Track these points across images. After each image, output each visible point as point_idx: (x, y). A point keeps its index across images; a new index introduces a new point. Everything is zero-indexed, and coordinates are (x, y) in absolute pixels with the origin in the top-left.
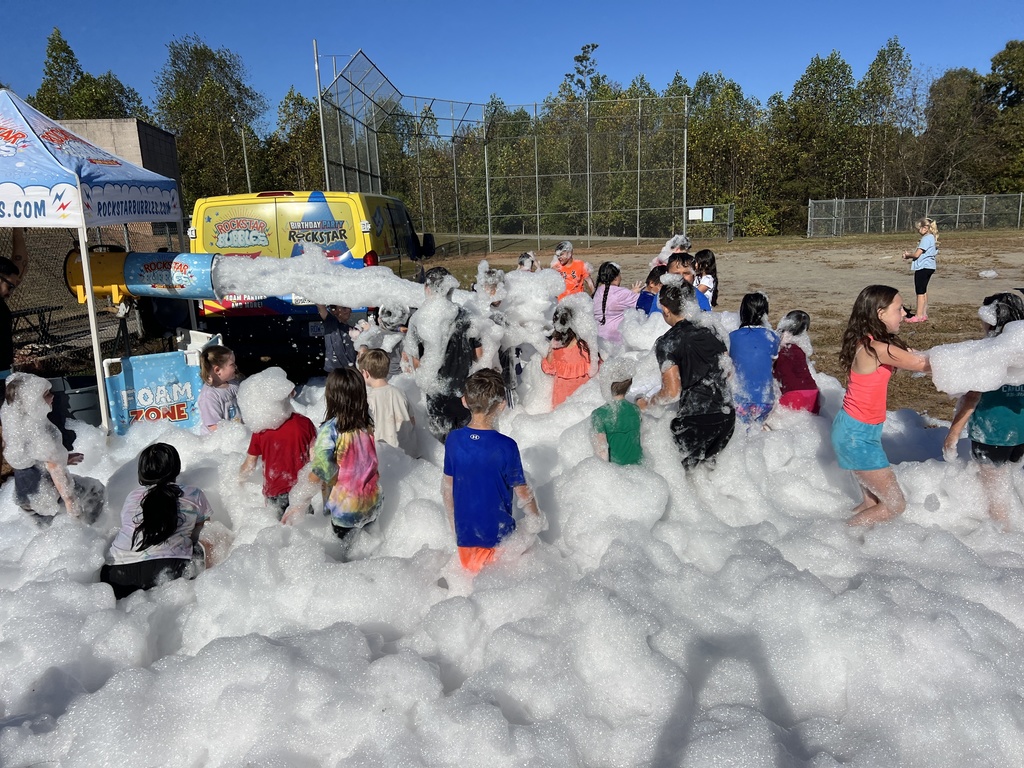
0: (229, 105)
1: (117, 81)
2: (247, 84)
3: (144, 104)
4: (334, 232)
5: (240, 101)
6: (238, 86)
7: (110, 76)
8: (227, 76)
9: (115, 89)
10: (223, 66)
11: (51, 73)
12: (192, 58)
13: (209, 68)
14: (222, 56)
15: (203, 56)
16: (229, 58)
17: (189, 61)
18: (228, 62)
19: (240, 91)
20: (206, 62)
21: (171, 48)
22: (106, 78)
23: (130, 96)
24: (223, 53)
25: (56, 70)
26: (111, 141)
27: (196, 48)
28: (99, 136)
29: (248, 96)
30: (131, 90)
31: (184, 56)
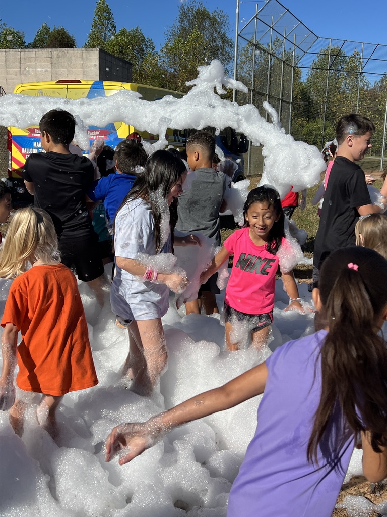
1: (141, 34)
2: (229, 36)
3: (156, 50)
5: (223, 49)
6: (223, 38)
7: (137, 30)
8: (216, 31)
10: (214, 22)
11: (95, 26)
12: (195, 17)
13: (204, 24)
14: (215, 16)
15: (202, 15)
16: (220, 17)
17: (192, 19)
18: (219, 20)
19: (223, 42)
20: (203, 20)
21: (181, 9)
22: (134, 31)
23: (148, 45)
24: (216, 13)
25: (99, 24)
26: (81, 65)
27: (198, 10)
28: (74, 60)
29: (229, 45)
30: (149, 40)
31: (189, 16)
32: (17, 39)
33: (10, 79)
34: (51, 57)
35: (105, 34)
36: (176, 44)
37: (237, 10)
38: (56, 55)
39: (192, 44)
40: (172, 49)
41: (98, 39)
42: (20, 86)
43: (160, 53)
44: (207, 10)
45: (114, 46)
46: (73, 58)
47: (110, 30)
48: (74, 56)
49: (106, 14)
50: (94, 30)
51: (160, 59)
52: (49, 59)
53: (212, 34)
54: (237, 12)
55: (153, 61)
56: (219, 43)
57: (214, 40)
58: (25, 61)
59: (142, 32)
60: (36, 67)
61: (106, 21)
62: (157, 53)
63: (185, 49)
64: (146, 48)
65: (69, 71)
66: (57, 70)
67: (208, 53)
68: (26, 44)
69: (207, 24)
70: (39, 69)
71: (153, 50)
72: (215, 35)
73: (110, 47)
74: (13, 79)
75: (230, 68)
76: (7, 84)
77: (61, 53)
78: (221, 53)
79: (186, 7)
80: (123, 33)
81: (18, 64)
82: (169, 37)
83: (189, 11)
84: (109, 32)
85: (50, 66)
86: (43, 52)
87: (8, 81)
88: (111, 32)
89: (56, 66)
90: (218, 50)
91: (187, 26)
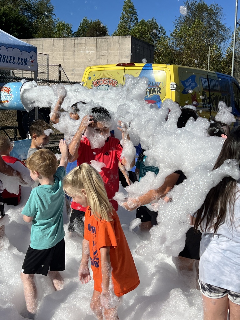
0: (211, 34)
1: (155, 23)
2: (223, 23)
3: (166, 35)
4: (154, 89)
5: (217, 32)
6: (218, 24)
7: (153, 20)
8: (212, 19)
9: (154, 27)
10: (211, 13)
11: (123, 19)
12: (196, 9)
13: (204, 15)
14: (212, 8)
15: (202, 8)
16: (215, 9)
17: (194, 11)
18: (215, 11)
19: (218, 27)
20: (202, 11)
21: (186, 4)
22: (151, 21)
23: (160, 31)
24: (213, 6)
25: (125, 17)
26: (118, 48)
27: (199, 4)
28: (113, 45)
29: (222, 29)
30: (162, 28)
31: (192, 9)
32: (66, 29)
33: (67, 59)
34: (96, 43)
35: (130, 24)
36: (182, 30)
37: (236, 4)
38: (100, 41)
39: (195, 30)
40: (179, 34)
41: (125, 28)
42: (89, 67)
43: (169, 36)
44: (206, 4)
45: (136, 33)
46: (112, 43)
47: (134, 21)
48: (113, 42)
49: (131, 10)
50: (122, 21)
51: (170, 41)
52: (95, 44)
53: (209, 22)
54: (236, 6)
55: (165, 43)
56: (214, 28)
57: (210, 26)
58: (78, 46)
59: (156, 22)
60: (85, 50)
61: (131, 15)
62: (167, 36)
63: (189, 33)
64: (159, 33)
65: (109, 53)
66: (100, 52)
67: (206, 36)
68: (73, 33)
69: (205, 14)
70: (87, 52)
71: (164, 34)
72: (212, 22)
73: (133, 33)
74: (68, 59)
75: (222, 46)
76: (64, 62)
77: (103, 40)
78: (216, 36)
79: (190, 3)
80: (143, 23)
81: (73, 48)
82: (177, 25)
83: (192, 5)
84: (133, 23)
85: (95, 49)
86: (91, 40)
87: (65, 60)
88: (134, 22)
89: (100, 49)
90: (214, 33)
91: (190, 17)
